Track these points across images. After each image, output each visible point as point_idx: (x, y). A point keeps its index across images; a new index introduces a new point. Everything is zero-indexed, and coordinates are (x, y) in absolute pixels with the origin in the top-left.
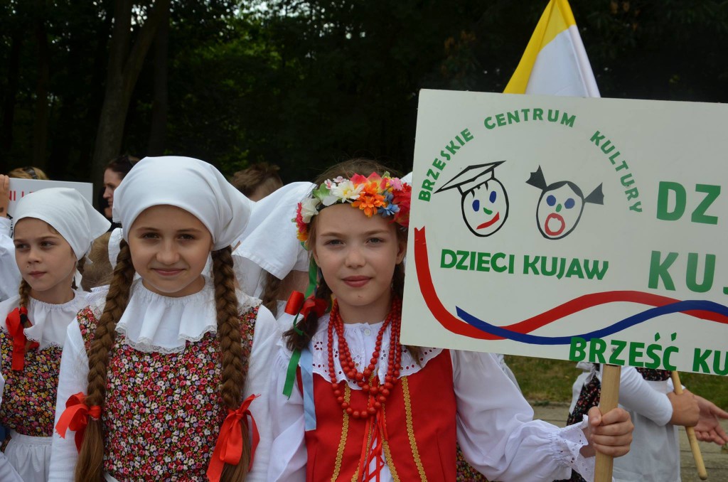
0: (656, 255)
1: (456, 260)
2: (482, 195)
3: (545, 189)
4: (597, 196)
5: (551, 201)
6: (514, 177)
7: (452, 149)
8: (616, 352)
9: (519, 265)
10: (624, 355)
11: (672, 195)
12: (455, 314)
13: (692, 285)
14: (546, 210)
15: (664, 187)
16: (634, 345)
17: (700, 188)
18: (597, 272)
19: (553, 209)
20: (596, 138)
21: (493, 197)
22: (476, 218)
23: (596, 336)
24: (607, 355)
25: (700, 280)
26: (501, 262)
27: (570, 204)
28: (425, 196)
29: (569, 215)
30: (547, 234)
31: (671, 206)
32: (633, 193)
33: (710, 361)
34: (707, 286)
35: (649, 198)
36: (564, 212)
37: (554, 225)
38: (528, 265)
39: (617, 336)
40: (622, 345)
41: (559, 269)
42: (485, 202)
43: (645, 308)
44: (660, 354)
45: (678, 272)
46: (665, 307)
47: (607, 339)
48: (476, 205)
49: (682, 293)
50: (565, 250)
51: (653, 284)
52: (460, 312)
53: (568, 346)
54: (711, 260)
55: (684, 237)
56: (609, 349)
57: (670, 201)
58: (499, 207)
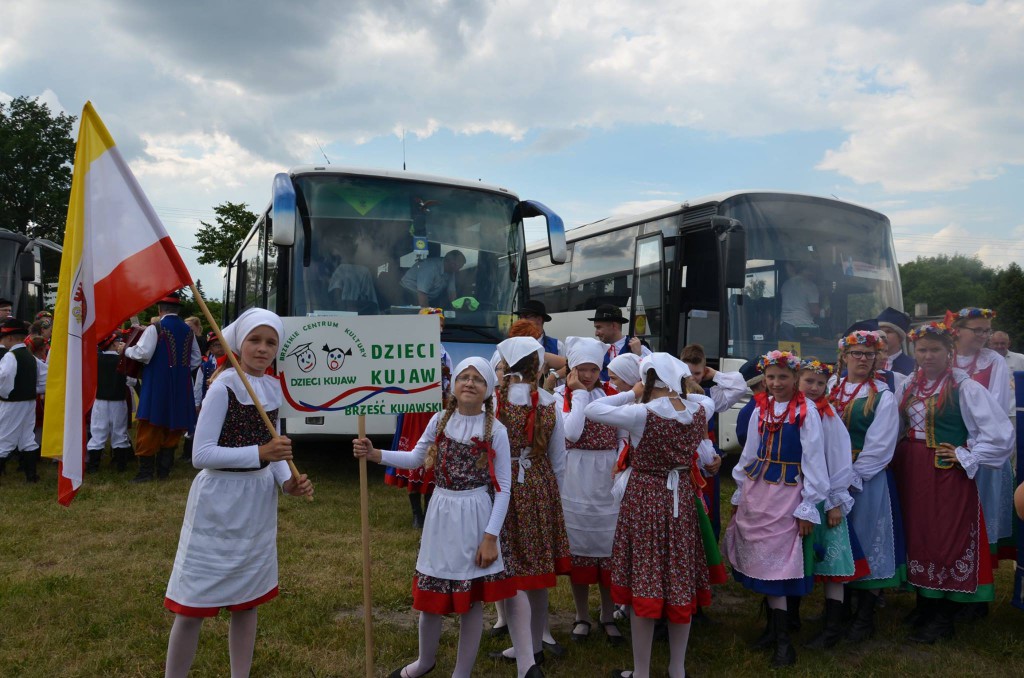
0: (373, 372)
1: (297, 382)
2: (305, 356)
3: (329, 352)
4: (349, 353)
5: (332, 356)
6: (317, 348)
7: (291, 339)
8: (362, 410)
9: (322, 381)
10: (366, 411)
11: (377, 349)
12: (299, 403)
13: (387, 381)
14: (331, 359)
15: (374, 347)
16: (369, 406)
17: (386, 346)
18: (352, 381)
19: (333, 359)
20: (347, 331)
21: (309, 357)
22: (304, 365)
23: (354, 405)
24: (359, 411)
25: (390, 380)
26: (315, 382)
27: (339, 356)
28: (282, 359)
29: (339, 361)
30: (332, 368)
31: (377, 354)
32: (363, 350)
33: (397, 408)
34: (392, 381)
35: (369, 352)
36: (337, 359)
37: (334, 365)
39: (362, 404)
40: (364, 407)
41: (338, 381)
42: (306, 359)
43: (370, 392)
44: (379, 408)
45: (382, 377)
46: (379, 390)
47: (358, 405)
48: (303, 360)
49: (384, 385)
50: (339, 374)
51: (373, 383)
52: (301, 403)
53: (344, 411)
54: (393, 372)
55: (382, 365)
56: (360, 409)
57: (376, 352)
58: (312, 360)
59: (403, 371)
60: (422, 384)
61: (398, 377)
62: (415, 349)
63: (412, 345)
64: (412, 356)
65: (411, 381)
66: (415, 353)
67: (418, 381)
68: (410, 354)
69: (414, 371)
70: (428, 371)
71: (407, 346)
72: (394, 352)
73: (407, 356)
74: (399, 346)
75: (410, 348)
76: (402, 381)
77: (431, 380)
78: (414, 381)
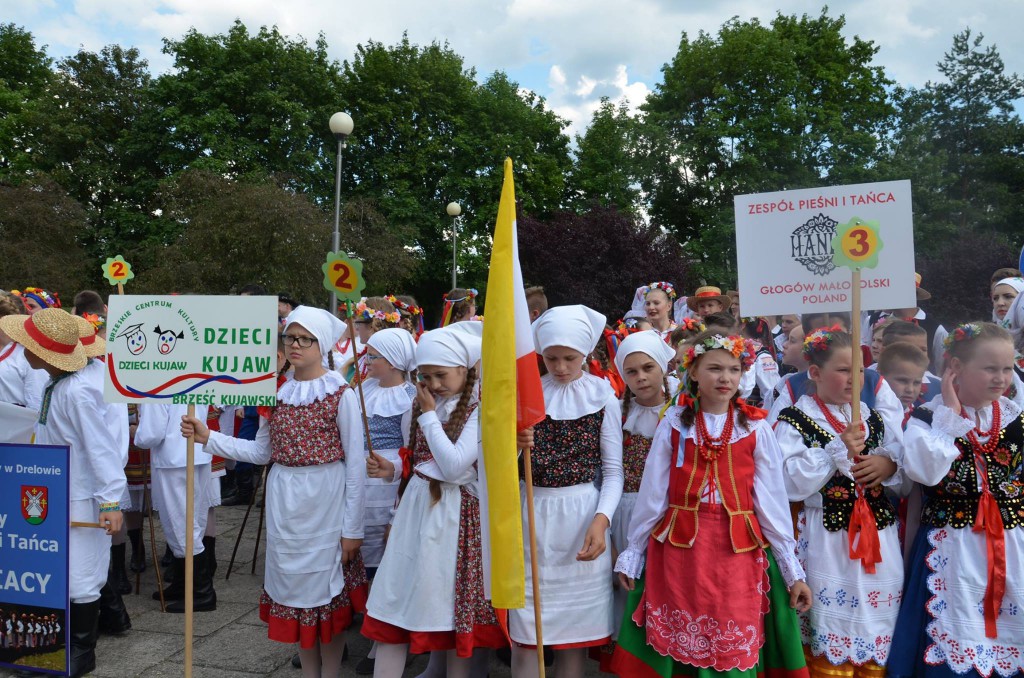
0: (205, 358)
1: (126, 365)
2: (136, 338)
3: (161, 334)
4: (181, 336)
5: (163, 338)
6: (148, 330)
7: (123, 319)
8: (191, 399)
9: (151, 366)
10: (194, 400)
11: (210, 333)
12: (126, 388)
13: (219, 369)
14: (162, 342)
15: (207, 330)
16: (198, 396)
17: (220, 330)
18: (182, 367)
19: (164, 342)
20: (180, 312)
21: (140, 338)
22: (134, 348)
23: (183, 393)
25: (222, 367)
26: (144, 365)
27: (171, 339)
28: (112, 339)
29: (171, 344)
30: (162, 352)
31: (210, 339)
32: (195, 334)
34: (224, 369)
35: (201, 336)
36: (169, 343)
37: (165, 348)
38: (155, 366)
39: (192, 392)
40: (194, 396)
41: (167, 367)
42: (137, 341)
43: (200, 380)
44: (208, 398)
45: (213, 364)
46: (210, 379)
47: (187, 394)
48: (133, 342)
49: (215, 373)
50: (169, 358)
51: (204, 370)
52: (128, 387)
54: (226, 358)
55: (215, 350)
56: (189, 397)
57: (209, 336)
58: (142, 343)
59: (236, 358)
60: (256, 374)
61: (230, 365)
62: (250, 334)
63: (247, 330)
64: (247, 342)
65: (244, 370)
66: (250, 339)
67: (251, 371)
68: (245, 339)
69: (248, 359)
70: (263, 359)
71: (242, 330)
72: (228, 337)
73: (242, 342)
74: (234, 330)
75: (245, 333)
76: (234, 370)
77: (266, 370)
78: (248, 370)
